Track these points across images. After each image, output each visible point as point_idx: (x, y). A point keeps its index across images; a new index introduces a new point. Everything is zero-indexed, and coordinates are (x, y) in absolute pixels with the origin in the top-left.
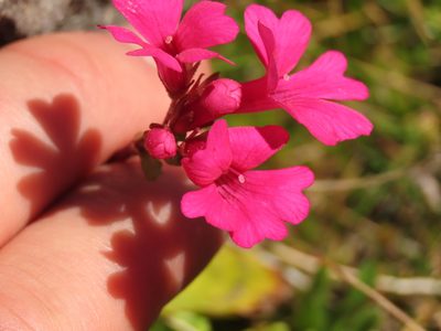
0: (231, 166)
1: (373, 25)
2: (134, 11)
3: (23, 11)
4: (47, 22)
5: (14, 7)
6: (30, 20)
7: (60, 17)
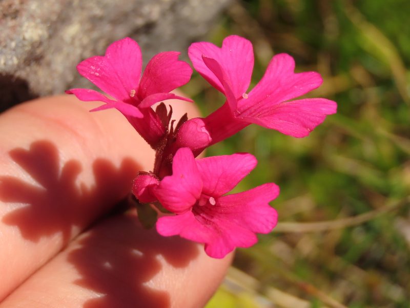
0: (203, 193)
1: (360, 87)
2: (98, 74)
3: (36, 73)
4: (58, 83)
5: (28, 69)
6: (42, 81)
7: (70, 78)
